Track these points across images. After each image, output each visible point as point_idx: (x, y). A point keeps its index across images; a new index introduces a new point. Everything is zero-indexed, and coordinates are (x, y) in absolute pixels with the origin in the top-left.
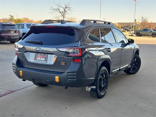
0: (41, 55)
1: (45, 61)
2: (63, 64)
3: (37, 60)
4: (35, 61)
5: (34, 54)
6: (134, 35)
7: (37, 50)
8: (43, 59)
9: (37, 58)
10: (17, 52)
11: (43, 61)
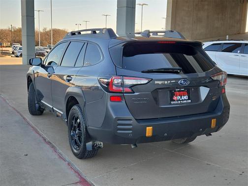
0: (179, 91)
1: (189, 99)
2: (214, 99)
4: (172, 102)
7: (181, 84)
9: (175, 98)
10: (123, 93)
11: (185, 100)
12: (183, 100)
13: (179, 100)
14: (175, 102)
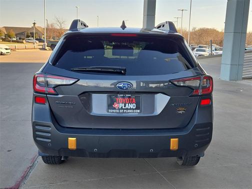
0: (123, 97)
1: (137, 108)
2: (181, 112)
3: (115, 109)
4: (111, 111)
5: (105, 96)
6: (47, 48)
7: (120, 88)
8: (133, 106)
9: (116, 105)
10: (47, 94)
11: (131, 109)
12: (127, 109)
13: (122, 108)
14: (115, 111)
